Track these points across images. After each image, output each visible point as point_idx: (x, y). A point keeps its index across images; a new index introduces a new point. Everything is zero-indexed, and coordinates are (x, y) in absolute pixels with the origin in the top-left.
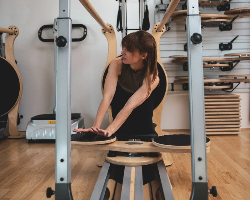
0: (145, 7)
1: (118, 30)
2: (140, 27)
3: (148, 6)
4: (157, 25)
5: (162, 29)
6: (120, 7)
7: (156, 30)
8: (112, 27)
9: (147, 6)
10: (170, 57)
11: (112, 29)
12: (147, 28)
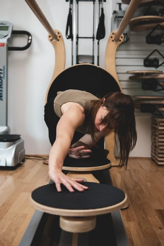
0: (101, 10)
1: (67, 37)
2: (93, 35)
3: (104, 9)
4: (114, 33)
5: (121, 39)
6: (70, 9)
7: (113, 39)
8: (61, 34)
9: (102, 9)
10: (127, 73)
11: (60, 37)
12: (102, 36)
